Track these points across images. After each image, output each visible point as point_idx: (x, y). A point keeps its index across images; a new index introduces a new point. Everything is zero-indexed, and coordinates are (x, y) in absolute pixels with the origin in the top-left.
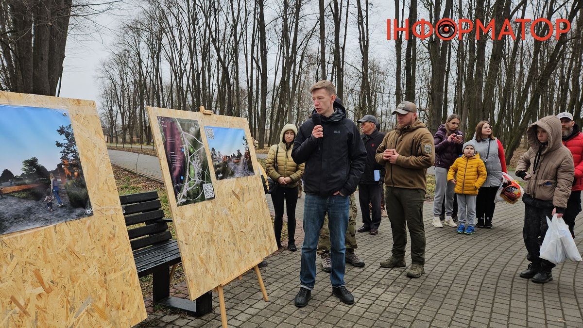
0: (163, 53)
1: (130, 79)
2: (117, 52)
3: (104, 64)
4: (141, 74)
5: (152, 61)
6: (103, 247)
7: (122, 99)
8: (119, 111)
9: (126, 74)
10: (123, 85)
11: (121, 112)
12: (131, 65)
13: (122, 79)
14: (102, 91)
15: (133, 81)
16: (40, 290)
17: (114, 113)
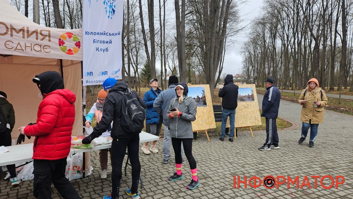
0: (278, 35)
1: (259, 51)
2: (252, 37)
3: (245, 44)
4: (265, 47)
5: (271, 40)
6: (208, 112)
7: (254, 62)
8: (252, 69)
9: (257, 49)
10: (255, 55)
11: (253, 70)
12: (260, 43)
13: (255, 52)
14: (244, 59)
15: (260, 52)
16: (198, 117)
17: (250, 70)
